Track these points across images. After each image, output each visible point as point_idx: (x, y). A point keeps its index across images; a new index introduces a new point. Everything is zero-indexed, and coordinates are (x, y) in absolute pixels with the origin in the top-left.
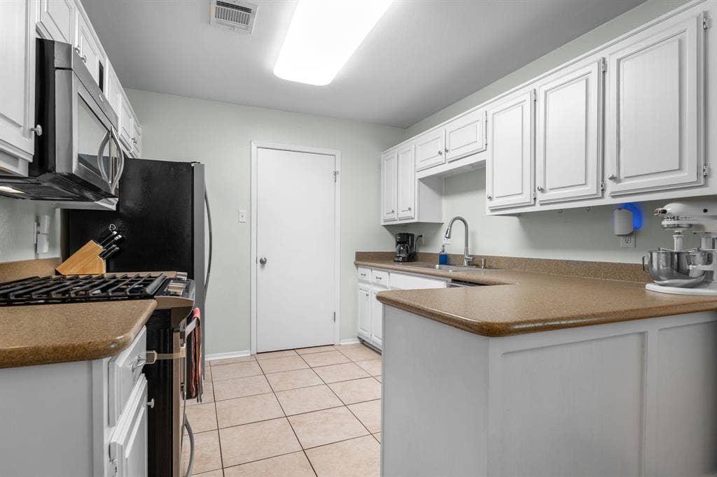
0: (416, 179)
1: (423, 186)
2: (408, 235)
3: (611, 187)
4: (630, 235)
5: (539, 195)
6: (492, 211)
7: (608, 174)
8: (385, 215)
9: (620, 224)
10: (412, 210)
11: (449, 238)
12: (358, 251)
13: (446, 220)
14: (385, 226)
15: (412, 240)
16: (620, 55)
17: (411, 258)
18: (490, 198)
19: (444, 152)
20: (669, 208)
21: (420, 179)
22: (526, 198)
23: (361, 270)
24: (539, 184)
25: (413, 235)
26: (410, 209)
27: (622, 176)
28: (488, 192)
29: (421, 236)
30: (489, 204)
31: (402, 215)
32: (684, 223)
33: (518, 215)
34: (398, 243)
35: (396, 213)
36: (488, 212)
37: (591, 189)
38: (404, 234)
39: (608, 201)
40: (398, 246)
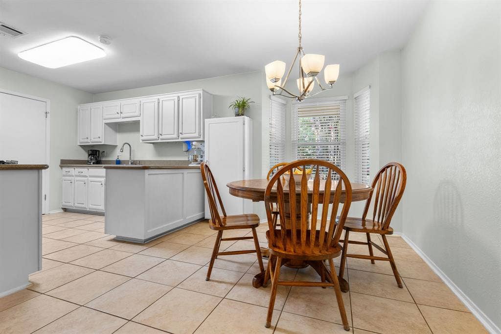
0: (103, 124)
1: (107, 126)
2: (96, 151)
3: (181, 136)
4: (187, 151)
5: (160, 136)
6: (143, 141)
7: (180, 132)
8: (81, 140)
9: (184, 148)
10: (101, 139)
11: (122, 152)
12: (62, 159)
13: (119, 144)
14: (80, 146)
15: (99, 153)
16: (183, 97)
17: (98, 162)
18: (142, 136)
19: (120, 113)
20: (193, 143)
21: (105, 123)
22: (155, 137)
23: (65, 169)
24: (160, 133)
25: (99, 151)
26: (99, 137)
27: (183, 133)
28: (141, 133)
29: (104, 152)
30: (142, 138)
31: (93, 140)
32: (197, 147)
33: (153, 143)
34: (89, 155)
35: (89, 139)
36: (141, 141)
37: (175, 136)
38: (94, 150)
39: (180, 140)
40: (90, 157)
